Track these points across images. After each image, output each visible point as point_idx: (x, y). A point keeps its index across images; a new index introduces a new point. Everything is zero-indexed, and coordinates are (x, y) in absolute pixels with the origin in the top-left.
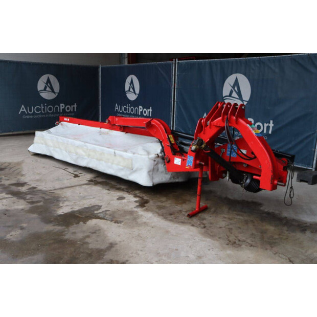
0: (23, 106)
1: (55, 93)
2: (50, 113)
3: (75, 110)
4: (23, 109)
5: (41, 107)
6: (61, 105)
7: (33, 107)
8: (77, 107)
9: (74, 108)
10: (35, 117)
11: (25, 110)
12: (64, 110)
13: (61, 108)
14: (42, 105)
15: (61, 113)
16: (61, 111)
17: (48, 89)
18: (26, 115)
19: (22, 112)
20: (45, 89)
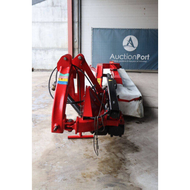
0: (112, 55)
1: (134, 47)
2: (129, 60)
3: (148, 59)
4: (112, 56)
5: (124, 55)
6: (138, 55)
7: (119, 56)
8: (149, 57)
9: (147, 57)
10: (120, 61)
11: (113, 57)
12: (140, 58)
13: (138, 57)
14: (125, 54)
15: (138, 60)
16: (138, 59)
17: (130, 44)
18: (114, 60)
19: (112, 58)
20: (128, 45)
